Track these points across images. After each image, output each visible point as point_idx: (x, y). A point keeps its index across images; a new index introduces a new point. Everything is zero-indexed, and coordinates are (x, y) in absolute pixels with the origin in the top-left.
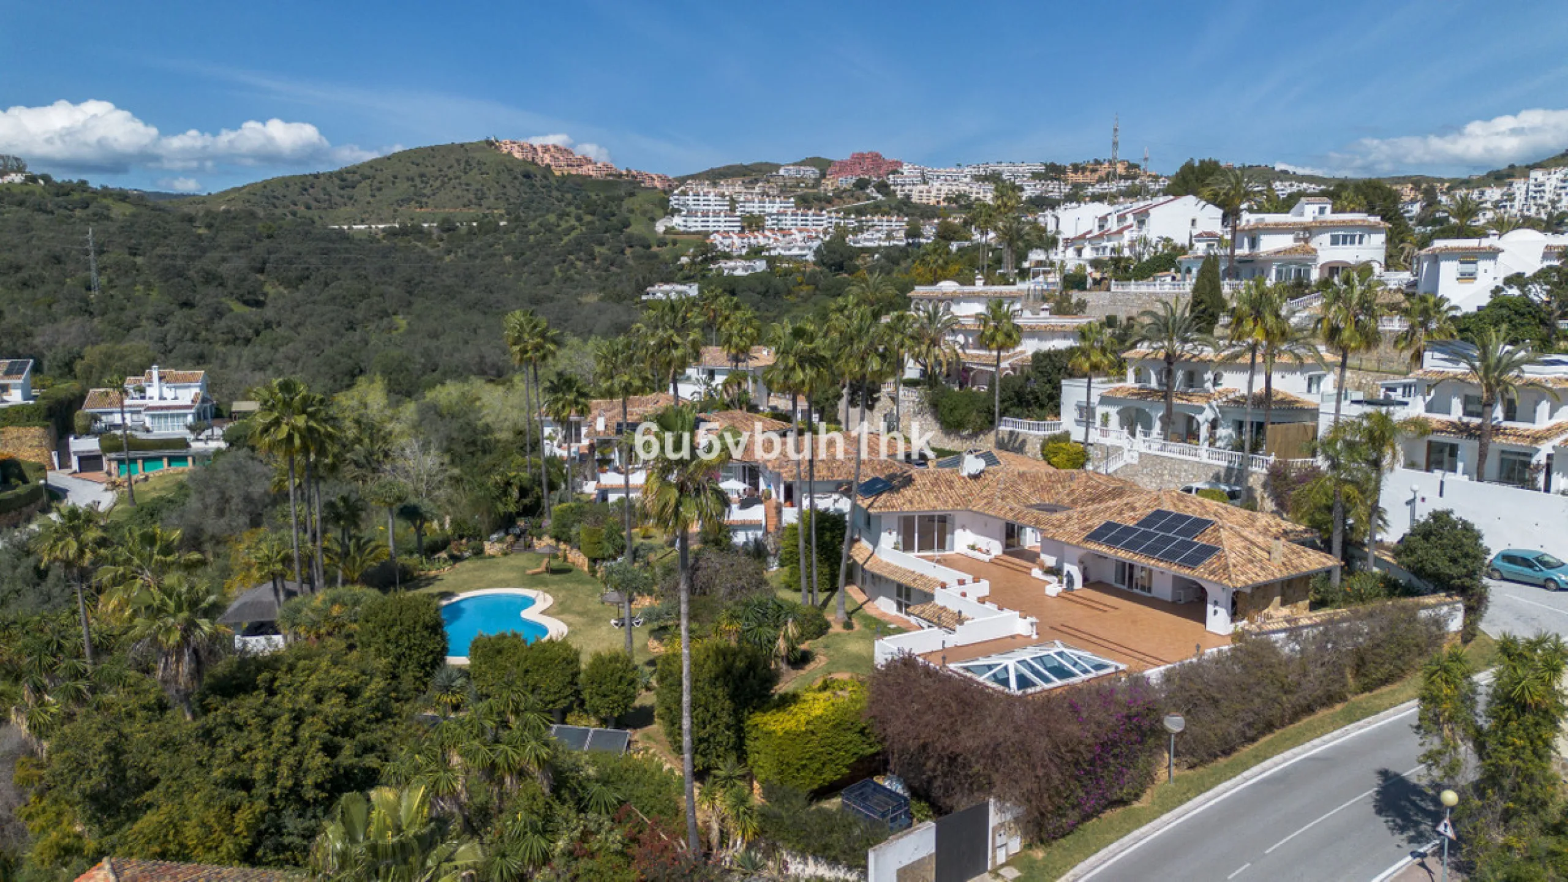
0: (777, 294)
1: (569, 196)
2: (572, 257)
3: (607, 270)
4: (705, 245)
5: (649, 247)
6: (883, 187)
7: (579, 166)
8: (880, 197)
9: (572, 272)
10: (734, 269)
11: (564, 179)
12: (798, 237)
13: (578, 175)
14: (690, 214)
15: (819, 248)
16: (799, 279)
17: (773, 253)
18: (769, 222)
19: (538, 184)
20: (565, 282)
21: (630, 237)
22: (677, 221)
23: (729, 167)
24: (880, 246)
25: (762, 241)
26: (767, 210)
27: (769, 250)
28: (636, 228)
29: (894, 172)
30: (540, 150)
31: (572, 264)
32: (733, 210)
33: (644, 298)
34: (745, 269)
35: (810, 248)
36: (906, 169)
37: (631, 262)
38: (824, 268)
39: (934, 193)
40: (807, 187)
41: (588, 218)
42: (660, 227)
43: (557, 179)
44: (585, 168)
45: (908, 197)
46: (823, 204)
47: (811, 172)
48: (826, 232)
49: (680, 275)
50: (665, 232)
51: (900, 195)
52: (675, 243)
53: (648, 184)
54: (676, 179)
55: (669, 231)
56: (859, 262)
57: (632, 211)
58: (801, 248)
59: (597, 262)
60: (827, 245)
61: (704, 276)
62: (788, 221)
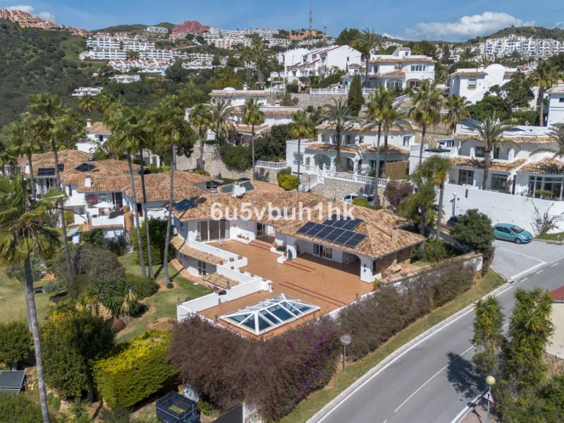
0: (146, 93)
1: (30, 39)
2: (32, 72)
3: (52, 80)
4: (105, 66)
5: (76, 68)
6: (200, 39)
7: (36, 22)
8: (199, 44)
9: (33, 80)
10: (122, 80)
11: (26, 30)
12: (157, 63)
13: (34, 28)
14: (99, 50)
15: (167, 69)
16: (158, 85)
17: (143, 71)
18: (141, 55)
19: (11, 32)
20: (29, 86)
21: (65, 62)
22: (91, 54)
23: (120, 26)
24: (199, 69)
25: (137, 65)
26: (140, 49)
27: (141, 70)
28: (68, 58)
29: (206, 32)
30: (11, 13)
31: (32, 76)
32: (122, 48)
33: (73, 95)
34: (129, 80)
35: (163, 69)
36: (212, 30)
37: (66, 76)
38: (170, 80)
39: (226, 43)
40: (162, 37)
41: (40, 51)
42: (82, 57)
43: (23, 29)
44: (38, 24)
45: (213, 44)
46: (170, 46)
47: (164, 30)
48: (171, 61)
49: (93, 83)
50: (85, 60)
51: (209, 43)
52: (90, 65)
53: (75, 33)
54: (91, 32)
55: (87, 59)
56: (189, 77)
57: (65, 48)
58: (158, 69)
59: (47, 75)
60: (172, 68)
61: (106, 83)
62: (151, 55)
